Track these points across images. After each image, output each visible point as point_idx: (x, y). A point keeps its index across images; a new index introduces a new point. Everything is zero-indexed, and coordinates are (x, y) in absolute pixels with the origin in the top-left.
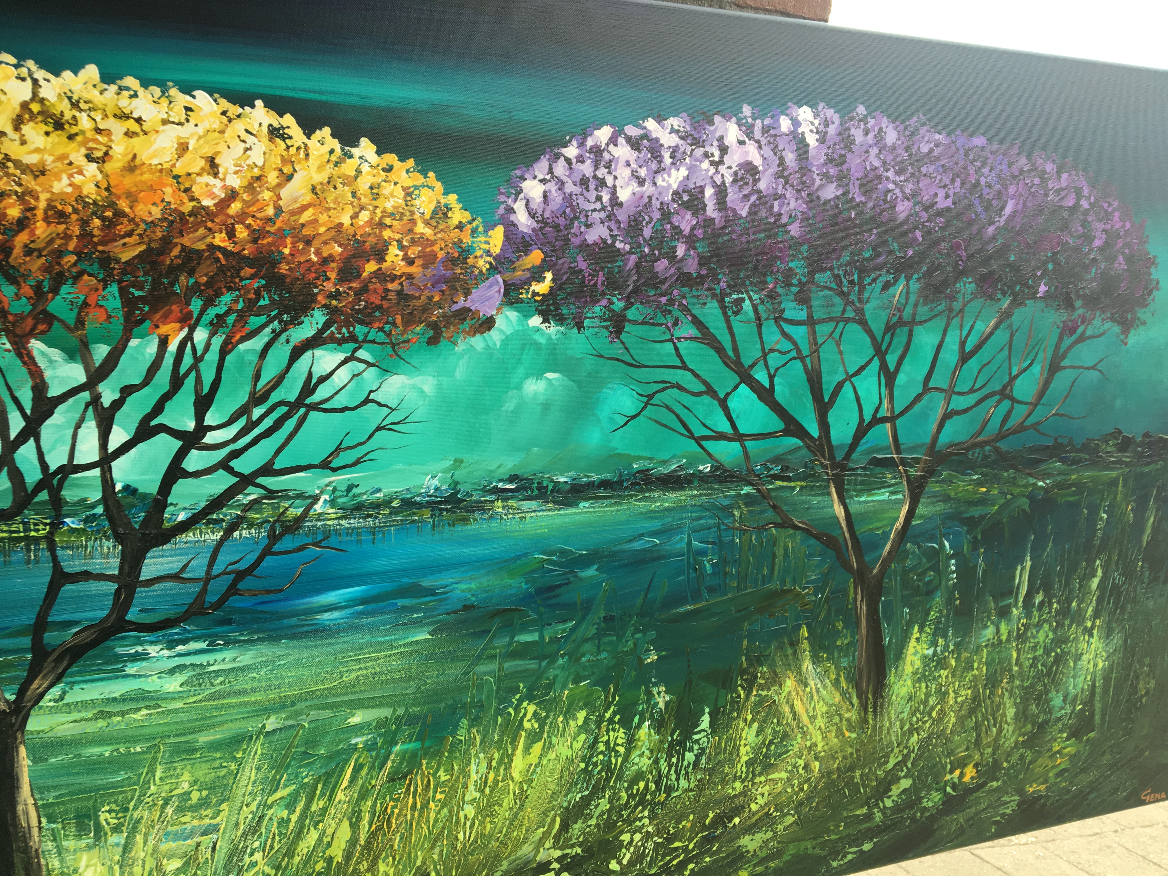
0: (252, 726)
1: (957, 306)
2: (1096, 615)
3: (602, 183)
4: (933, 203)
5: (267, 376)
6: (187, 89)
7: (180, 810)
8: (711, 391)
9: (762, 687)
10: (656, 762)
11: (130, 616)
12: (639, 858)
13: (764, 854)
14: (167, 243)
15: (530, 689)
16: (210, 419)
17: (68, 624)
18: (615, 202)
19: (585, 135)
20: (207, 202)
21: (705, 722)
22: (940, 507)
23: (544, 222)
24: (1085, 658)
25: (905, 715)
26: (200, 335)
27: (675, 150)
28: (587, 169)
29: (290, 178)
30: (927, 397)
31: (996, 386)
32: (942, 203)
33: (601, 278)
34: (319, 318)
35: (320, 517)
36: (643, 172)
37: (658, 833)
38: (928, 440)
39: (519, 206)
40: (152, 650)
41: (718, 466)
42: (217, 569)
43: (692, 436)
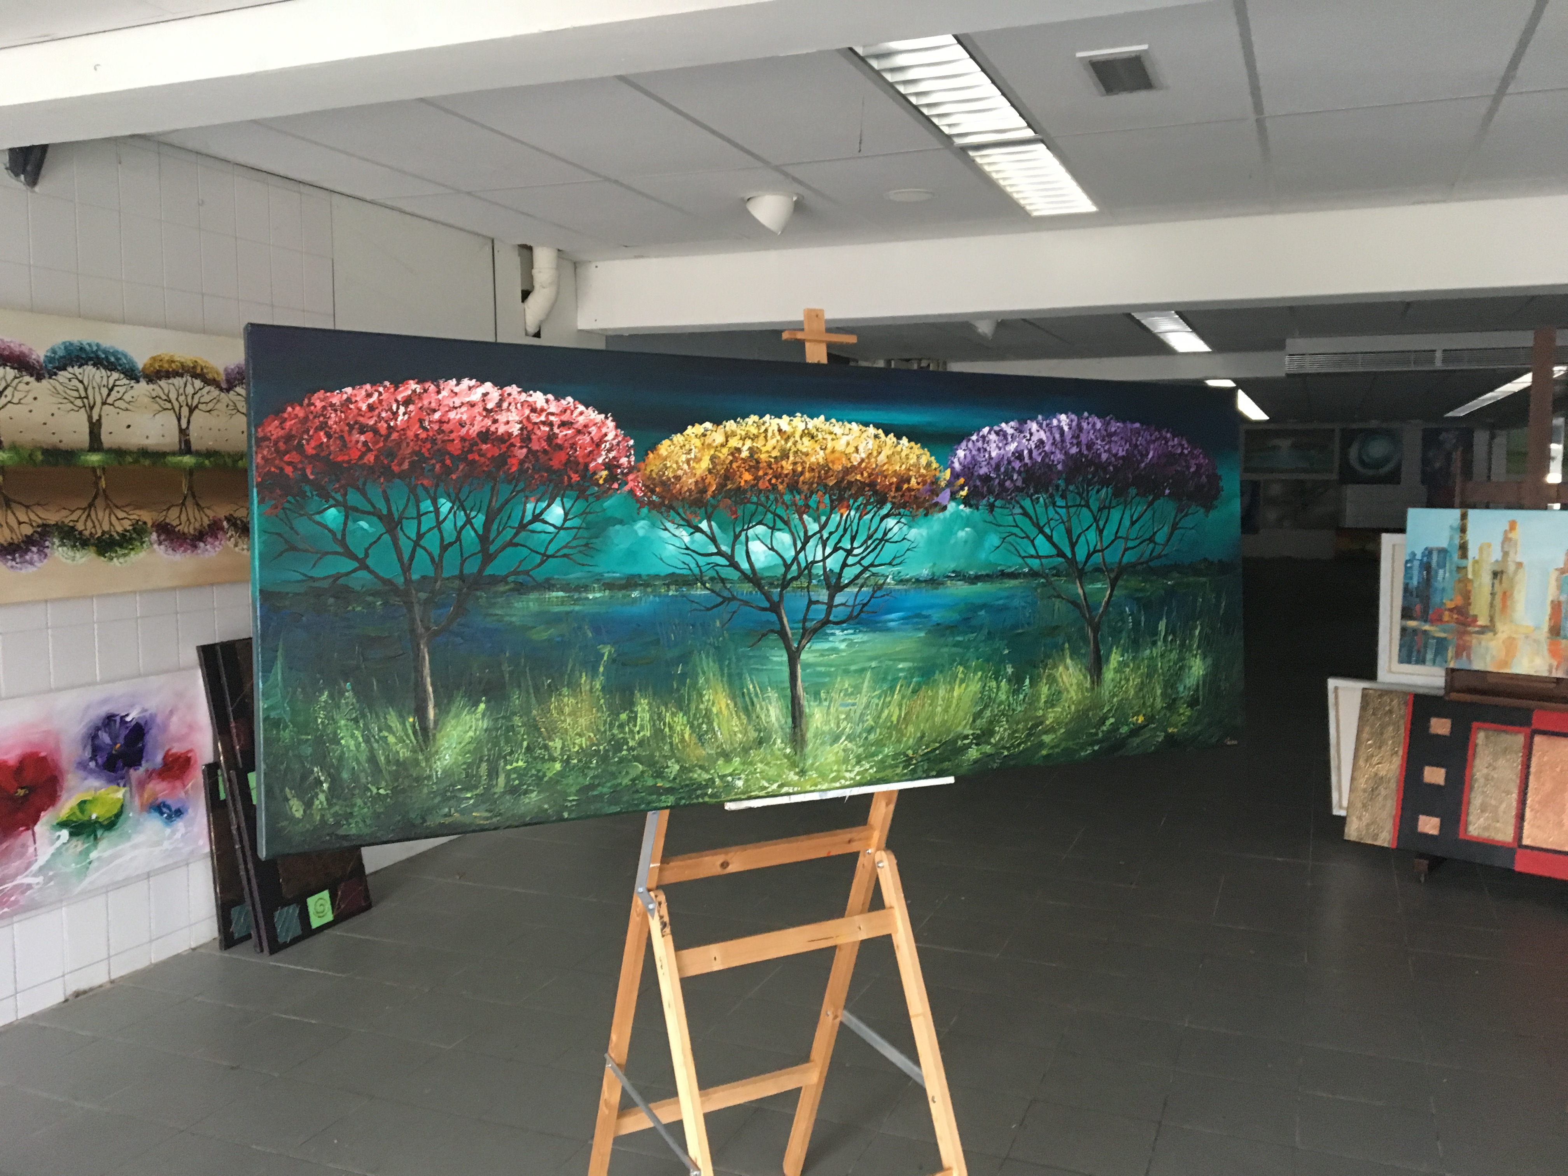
0: (867, 665)
1: (1129, 499)
2: (1198, 647)
3: (985, 450)
4: (1117, 454)
5: (872, 529)
6: (850, 422)
7: (845, 695)
8: (1028, 537)
9: (1049, 669)
10: (1008, 697)
11: (831, 618)
12: (1002, 739)
13: (1053, 744)
14: (843, 479)
15: (961, 660)
16: (855, 545)
17: (813, 620)
18: (991, 458)
19: (979, 431)
20: (855, 463)
21: (1027, 682)
22: (1124, 592)
23: (964, 466)
24: (1193, 669)
25: (1111, 687)
26: (853, 513)
27: (1012, 435)
28: (980, 444)
29: (880, 453)
30: (1116, 542)
31: (1147, 536)
32: (1121, 454)
33: (985, 489)
34: (888, 506)
35: (889, 584)
36: (1000, 445)
37: (1009, 729)
38: (1117, 560)
39: (956, 460)
40: (838, 632)
41: (1031, 569)
42: (857, 603)
43: (1020, 556)
